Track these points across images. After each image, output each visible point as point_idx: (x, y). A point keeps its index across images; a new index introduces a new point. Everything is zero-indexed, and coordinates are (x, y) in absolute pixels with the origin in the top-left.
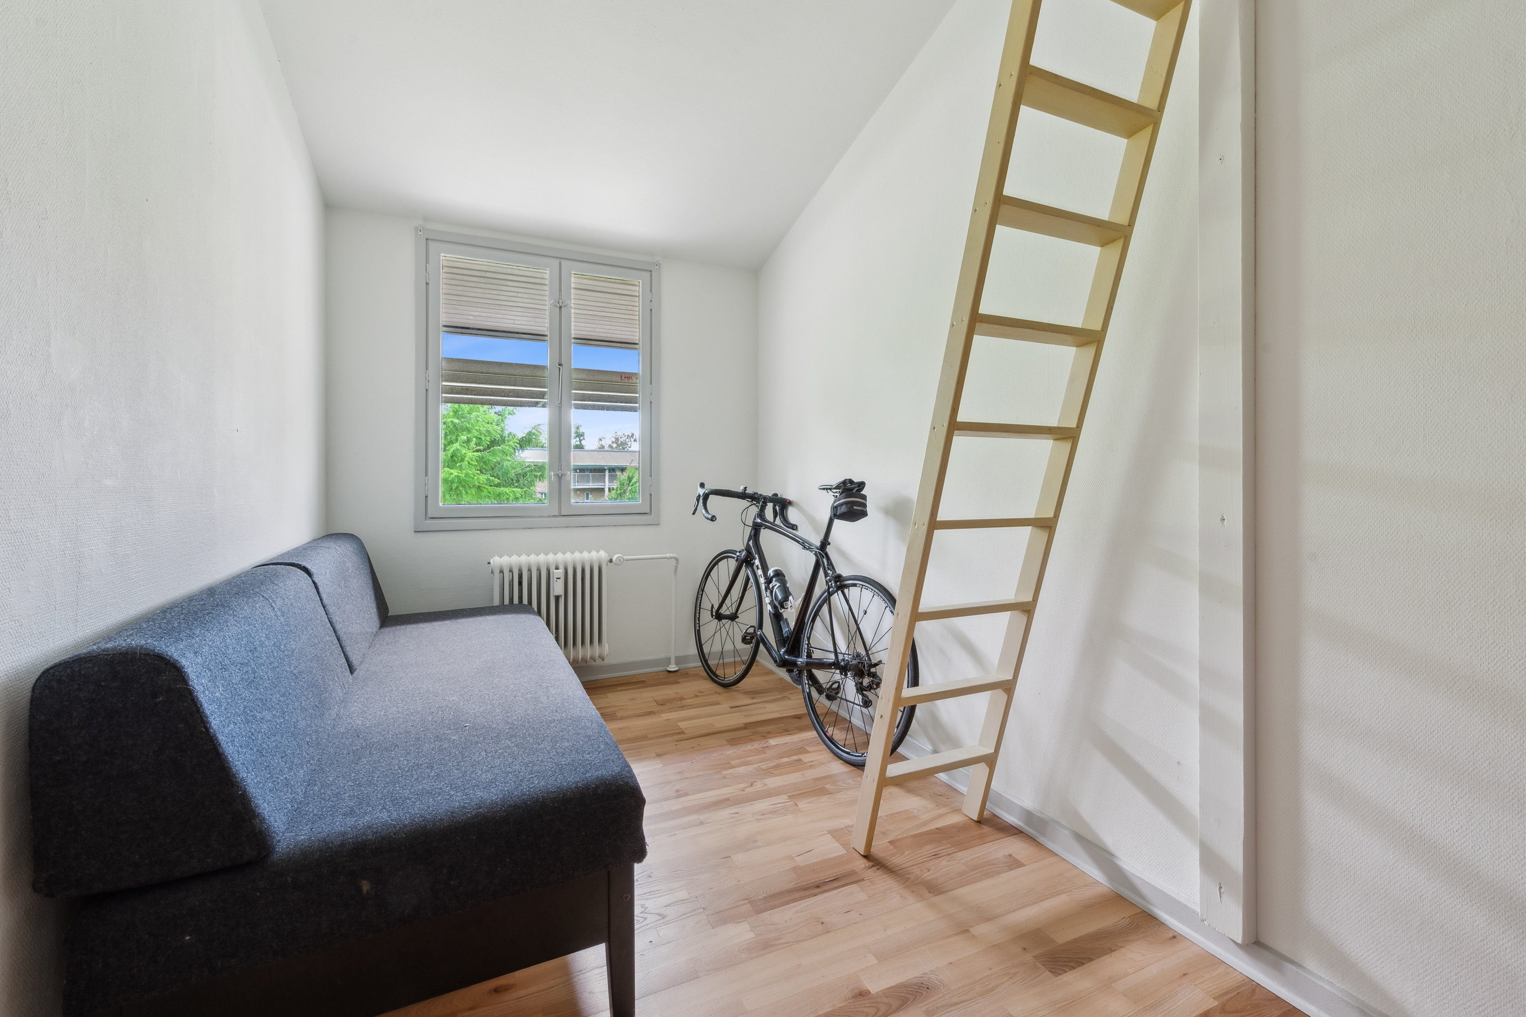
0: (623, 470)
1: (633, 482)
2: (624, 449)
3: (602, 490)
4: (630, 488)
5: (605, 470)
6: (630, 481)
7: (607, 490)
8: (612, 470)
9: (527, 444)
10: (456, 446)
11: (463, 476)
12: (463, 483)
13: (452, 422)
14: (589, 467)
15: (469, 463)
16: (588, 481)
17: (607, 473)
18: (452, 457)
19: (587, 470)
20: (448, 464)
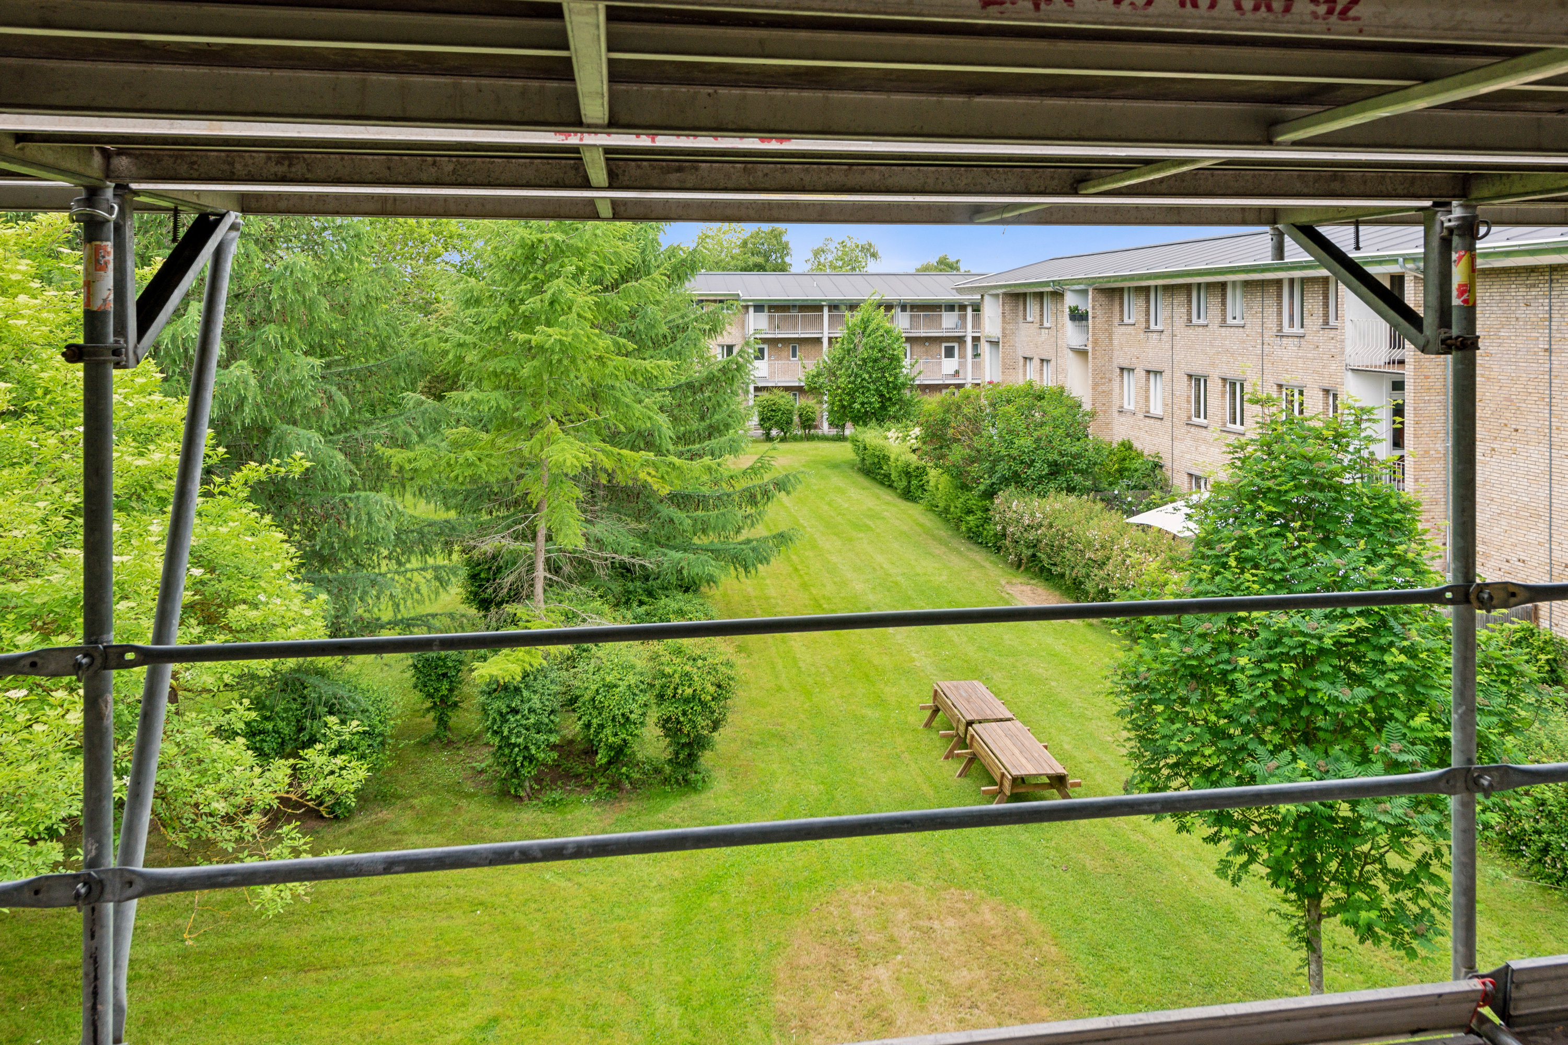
0: (853, 306)
1: (870, 328)
2: (853, 269)
3: (818, 341)
4: (864, 340)
5: (822, 306)
6: (865, 328)
7: (825, 341)
8: (834, 306)
9: (689, 272)
10: (558, 283)
11: (569, 339)
12: (570, 352)
13: (552, 239)
14: (798, 303)
15: (579, 315)
16: (795, 327)
17: (826, 310)
18: (552, 303)
19: (794, 306)
20: (547, 319)
